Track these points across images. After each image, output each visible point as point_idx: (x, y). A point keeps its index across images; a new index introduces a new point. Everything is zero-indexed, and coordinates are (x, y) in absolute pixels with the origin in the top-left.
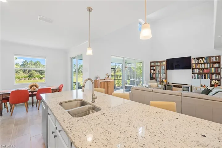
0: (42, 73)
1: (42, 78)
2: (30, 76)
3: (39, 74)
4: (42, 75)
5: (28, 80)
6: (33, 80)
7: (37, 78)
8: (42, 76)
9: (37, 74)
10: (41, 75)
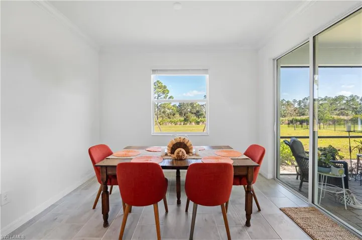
0: (199, 115)
1: (199, 122)
2: (186, 120)
3: (195, 117)
4: (199, 118)
5: (184, 124)
6: (188, 124)
7: (193, 123)
8: (199, 120)
9: (193, 117)
10: (197, 119)
